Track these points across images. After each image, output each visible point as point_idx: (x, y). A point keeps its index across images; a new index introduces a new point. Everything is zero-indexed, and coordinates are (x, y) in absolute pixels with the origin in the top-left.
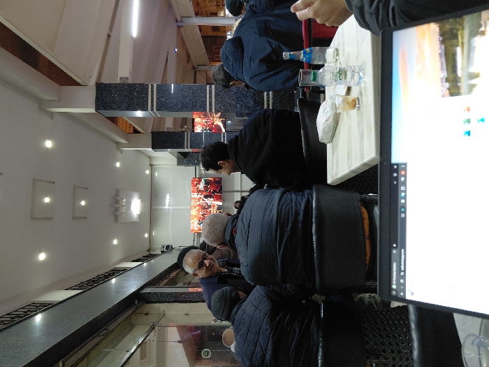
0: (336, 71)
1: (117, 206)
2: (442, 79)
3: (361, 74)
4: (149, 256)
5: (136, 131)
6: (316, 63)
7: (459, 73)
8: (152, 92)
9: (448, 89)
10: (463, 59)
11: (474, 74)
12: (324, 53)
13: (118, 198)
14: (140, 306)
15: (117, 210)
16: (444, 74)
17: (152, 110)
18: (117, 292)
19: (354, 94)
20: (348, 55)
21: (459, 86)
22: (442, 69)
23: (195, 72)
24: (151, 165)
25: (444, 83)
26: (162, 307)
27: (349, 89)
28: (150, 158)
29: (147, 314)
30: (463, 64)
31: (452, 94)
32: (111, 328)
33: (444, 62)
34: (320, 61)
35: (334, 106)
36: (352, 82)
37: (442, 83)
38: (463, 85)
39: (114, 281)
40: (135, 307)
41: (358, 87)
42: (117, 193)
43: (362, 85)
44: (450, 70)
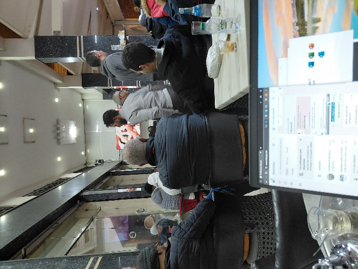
0: (219, 23)
1: (58, 132)
2: (294, 23)
3: (237, 24)
4: (86, 168)
5: (69, 74)
6: (204, 16)
7: (306, 19)
8: (80, 42)
9: (299, 31)
10: (309, 8)
11: (316, 19)
12: (210, 8)
13: (58, 126)
14: (81, 205)
15: (58, 134)
16: (295, 20)
17: (81, 56)
18: (63, 196)
19: (233, 40)
20: (228, 10)
21: (306, 29)
22: (294, 17)
23: (113, 26)
24: (83, 100)
25: (295, 27)
26: (98, 204)
27: (229, 36)
28: (82, 94)
29: (87, 210)
30: (308, 11)
31: (301, 35)
32: (60, 222)
33: (295, 10)
34: (207, 15)
35: (219, 50)
36: (231, 31)
37: (294, 26)
38: (309, 27)
39: (60, 188)
40: (77, 206)
41: (235, 34)
42: (58, 122)
43: (238, 33)
44: (300, 17)
